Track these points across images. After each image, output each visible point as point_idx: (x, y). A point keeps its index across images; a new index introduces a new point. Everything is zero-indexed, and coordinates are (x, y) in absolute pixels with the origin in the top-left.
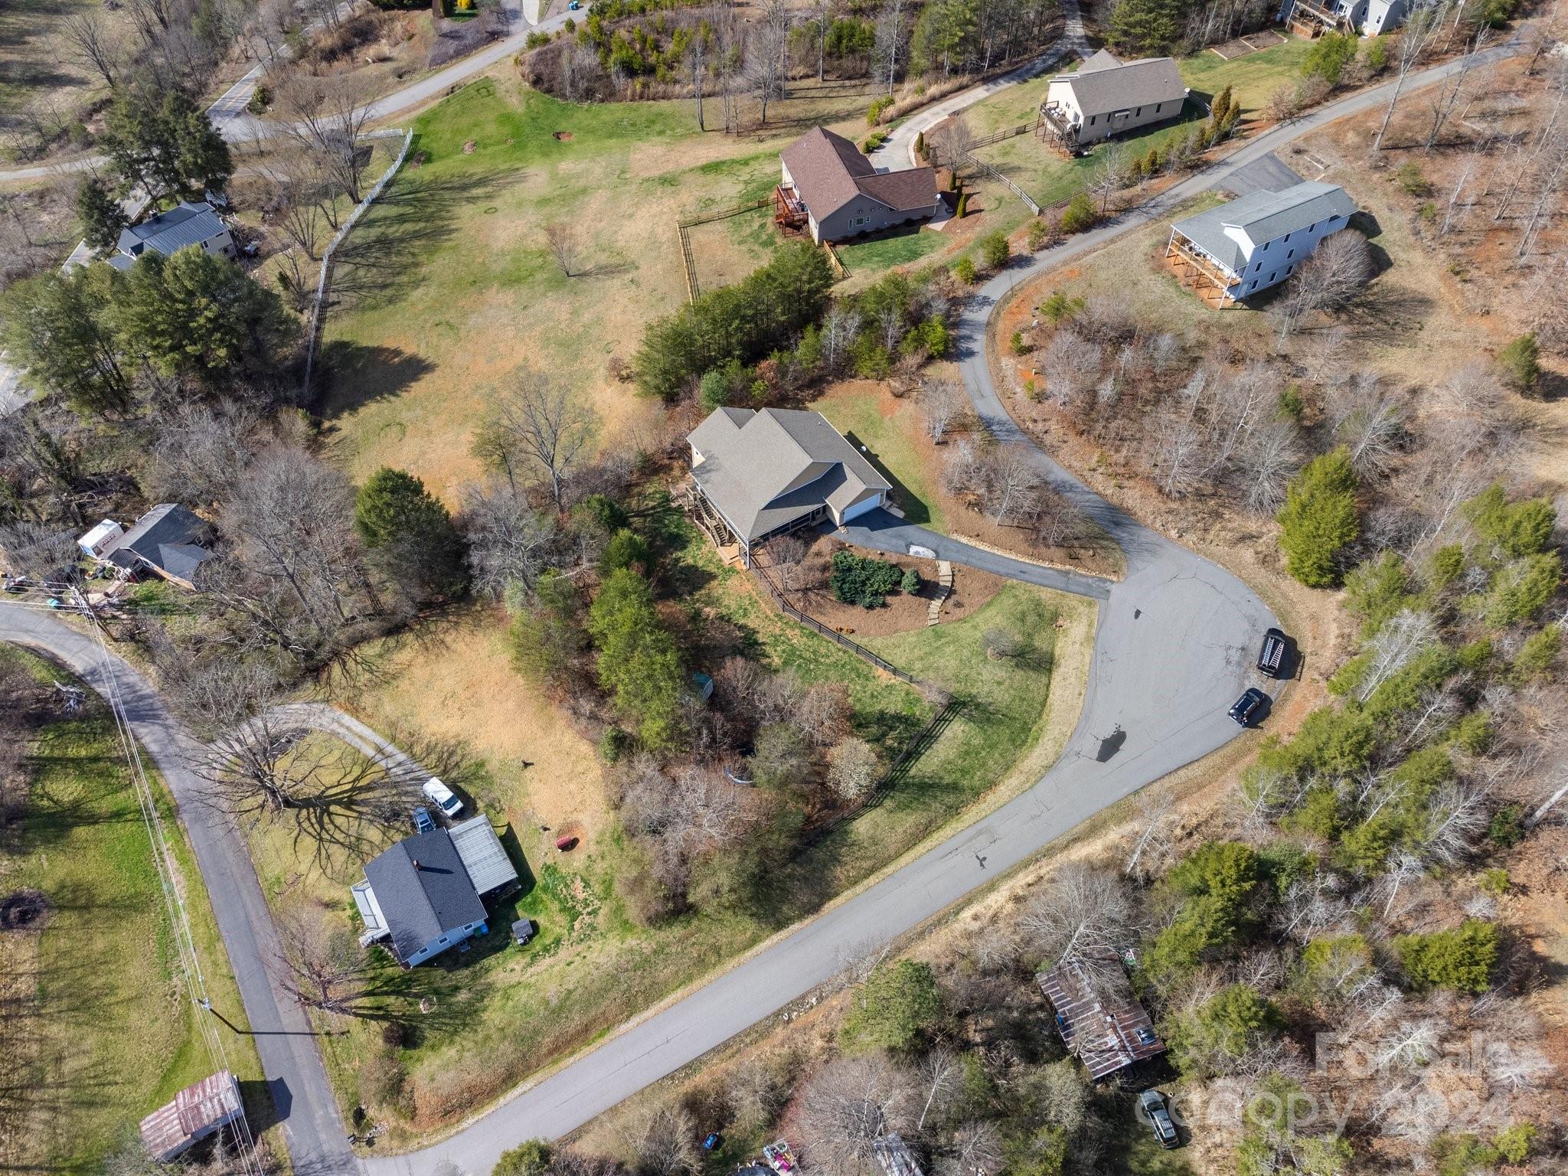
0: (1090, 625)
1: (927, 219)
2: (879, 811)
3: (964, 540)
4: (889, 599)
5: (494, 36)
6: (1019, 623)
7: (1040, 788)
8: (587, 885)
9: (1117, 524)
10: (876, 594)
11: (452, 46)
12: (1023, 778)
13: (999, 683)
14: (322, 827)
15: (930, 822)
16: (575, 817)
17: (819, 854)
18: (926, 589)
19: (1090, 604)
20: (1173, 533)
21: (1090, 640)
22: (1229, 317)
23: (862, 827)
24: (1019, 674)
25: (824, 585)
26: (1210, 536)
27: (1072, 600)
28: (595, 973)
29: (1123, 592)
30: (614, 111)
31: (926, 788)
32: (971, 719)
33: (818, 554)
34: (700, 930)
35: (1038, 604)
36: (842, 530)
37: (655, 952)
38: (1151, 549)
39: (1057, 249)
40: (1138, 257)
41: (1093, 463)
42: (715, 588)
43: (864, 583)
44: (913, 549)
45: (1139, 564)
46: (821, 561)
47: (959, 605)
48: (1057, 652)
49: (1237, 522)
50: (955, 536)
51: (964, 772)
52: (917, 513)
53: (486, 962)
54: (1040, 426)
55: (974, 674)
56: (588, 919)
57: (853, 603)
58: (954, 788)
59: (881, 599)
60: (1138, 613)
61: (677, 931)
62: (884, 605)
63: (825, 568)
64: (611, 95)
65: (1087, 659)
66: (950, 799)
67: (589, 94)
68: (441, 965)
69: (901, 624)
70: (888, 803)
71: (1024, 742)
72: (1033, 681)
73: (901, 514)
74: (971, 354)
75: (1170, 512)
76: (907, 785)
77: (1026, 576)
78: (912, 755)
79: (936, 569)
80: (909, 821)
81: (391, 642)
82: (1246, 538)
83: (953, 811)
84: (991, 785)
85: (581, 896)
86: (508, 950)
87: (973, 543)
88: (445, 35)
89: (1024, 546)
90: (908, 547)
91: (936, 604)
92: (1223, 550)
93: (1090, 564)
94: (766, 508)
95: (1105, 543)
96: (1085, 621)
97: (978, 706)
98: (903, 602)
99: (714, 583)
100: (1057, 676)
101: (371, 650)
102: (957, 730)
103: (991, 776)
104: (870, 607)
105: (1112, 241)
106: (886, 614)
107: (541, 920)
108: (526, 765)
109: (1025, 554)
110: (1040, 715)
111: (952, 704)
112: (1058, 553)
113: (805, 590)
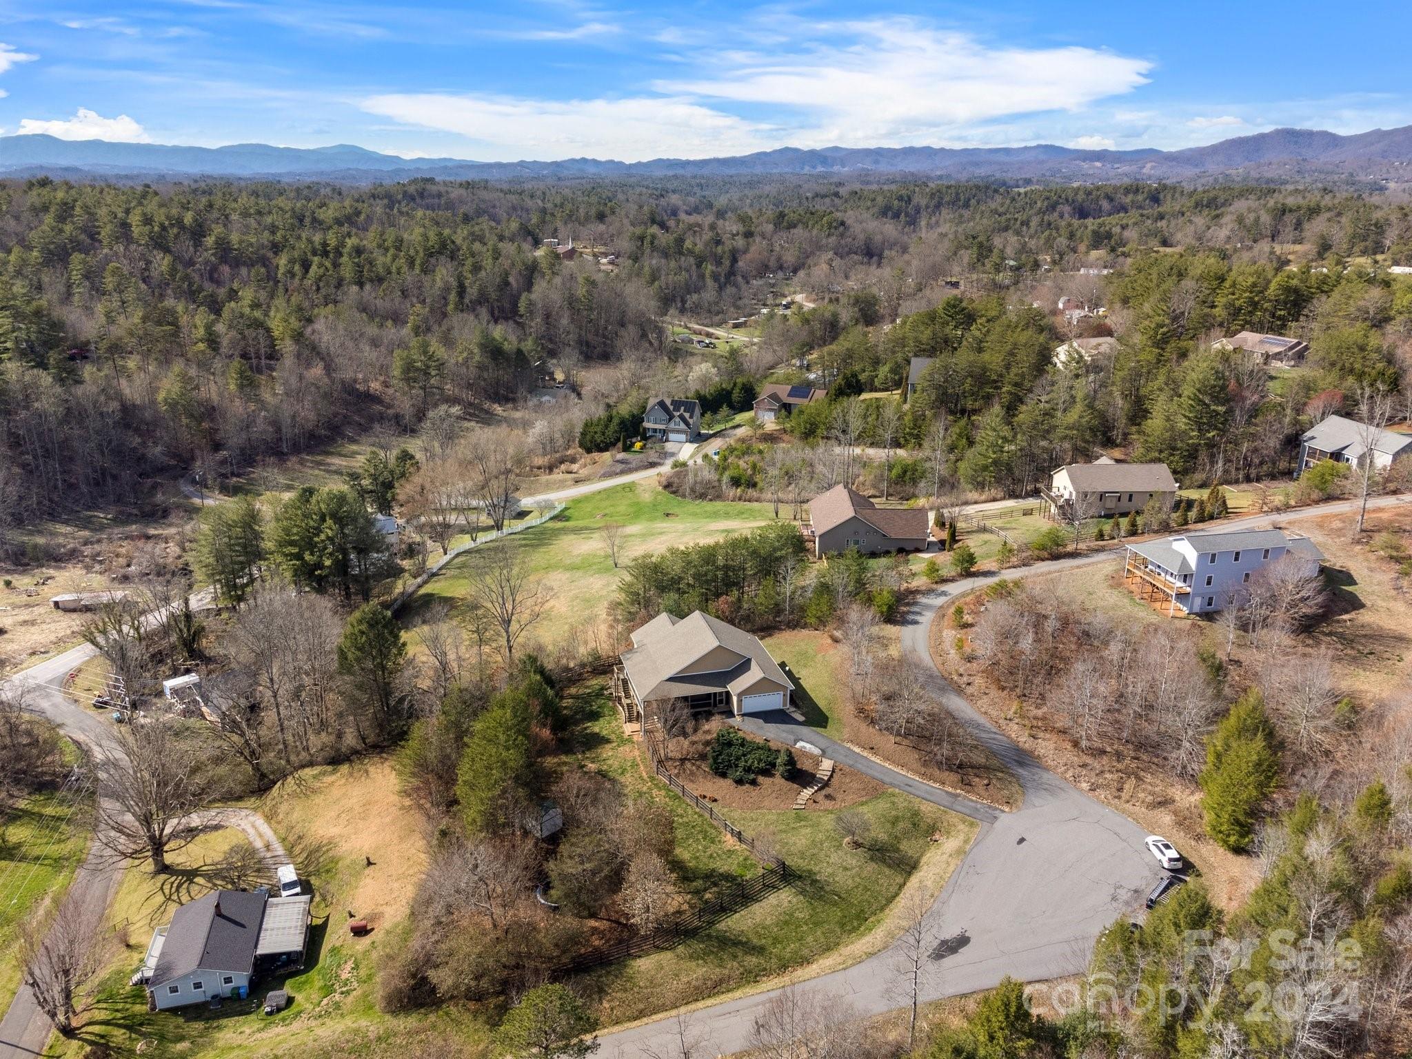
0: (966, 841)
1: (918, 550)
2: (668, 954)
3: (857, 750)
4: (761, 779)
5: (653, 465)
6: (888, 825)
7: (854, 971)
8: (356, 967)
9: (1021, 764)
10: (748, 770)
11: (620, 467)
12: (839, 960)
13: (846, 869)
14: (177, 890)
15: (721, 981)
16: (381, 909)
19: (972, 825)
20: (1085, 786)
21: (960, 852)
22: (1179, 623)
23: (645, 965)
24: (872, 867)
25: (703, 757)
26: (1125, 795)
27: (953, 817)
28: (310, 1044)
29: (1010, 821)
30: (718, 505)
31: (729, 943)
32: (803, 892)
33: (708, 732)
34: (434, 1027)
35: (916, 814)
36: (738, 719)
37: (379, 1039)
38: (1051, 790)
39: (1024, 568)
40: (1099, 577)
41: (1010, 714)
42: (606, 752)
43: (738, 759)
44: (800, 745)
45: (1037, 802)
46: (708, 737)
47: (829, 797)
48: (924, 860)
49: (1155, 783)
50: (849, 745)
51: (776, 941)
52: (817, 719)
53: (224, 1022)
54: (965, 679)
55: (822, 854)
56: (337, 997)
57: (724, 775)
58: (760, 950)
59: (752, 776)
60: (1022, 840)
61: (410, 1022)
62: (754, 783)
63: (707, 743)
64: (719, 497)
65: (951, 868)
66: (752, 961)
67: (702, 496)
68: (184, 1015)
69: (766, 803)
70: (680, 949)
71: (855, 929)
72: (886, 878)
73: (801, 718)
74: (916, 623)
75: (1084, 766)
76: (709, 936)
77: (909, 789)
78: (723, 909)
79: (818, 764)
80: (699, 972)
81: (330, 768)
82: (1165, 803)
83: (751, 977)
84: (805, 961)
85: (345, 975)
86: (253, 1017)
87: (865, 754)
88: (617, 461)
89: (917, 766)
90: (796, 741)
91: (808, 792)
92: (1141, 810)
93: (983, 792)
94: (671, 679)
95: (1000, 775)
96: (962, 837)
97: (814, 882)
98: (775, 783)
99: (608, 746)
100: (914, 880)
101: (308, 772)
102: (783, 899)
103: (805, 952)
104: (739, 782)
105: (1078, 567)
106: (754, 792)
107: (299, 998)
108: (369, 863)
109: (916, 772)
110: (882, 909)
111: (785, 875)
112: (954, 777)
113: (683, 760)
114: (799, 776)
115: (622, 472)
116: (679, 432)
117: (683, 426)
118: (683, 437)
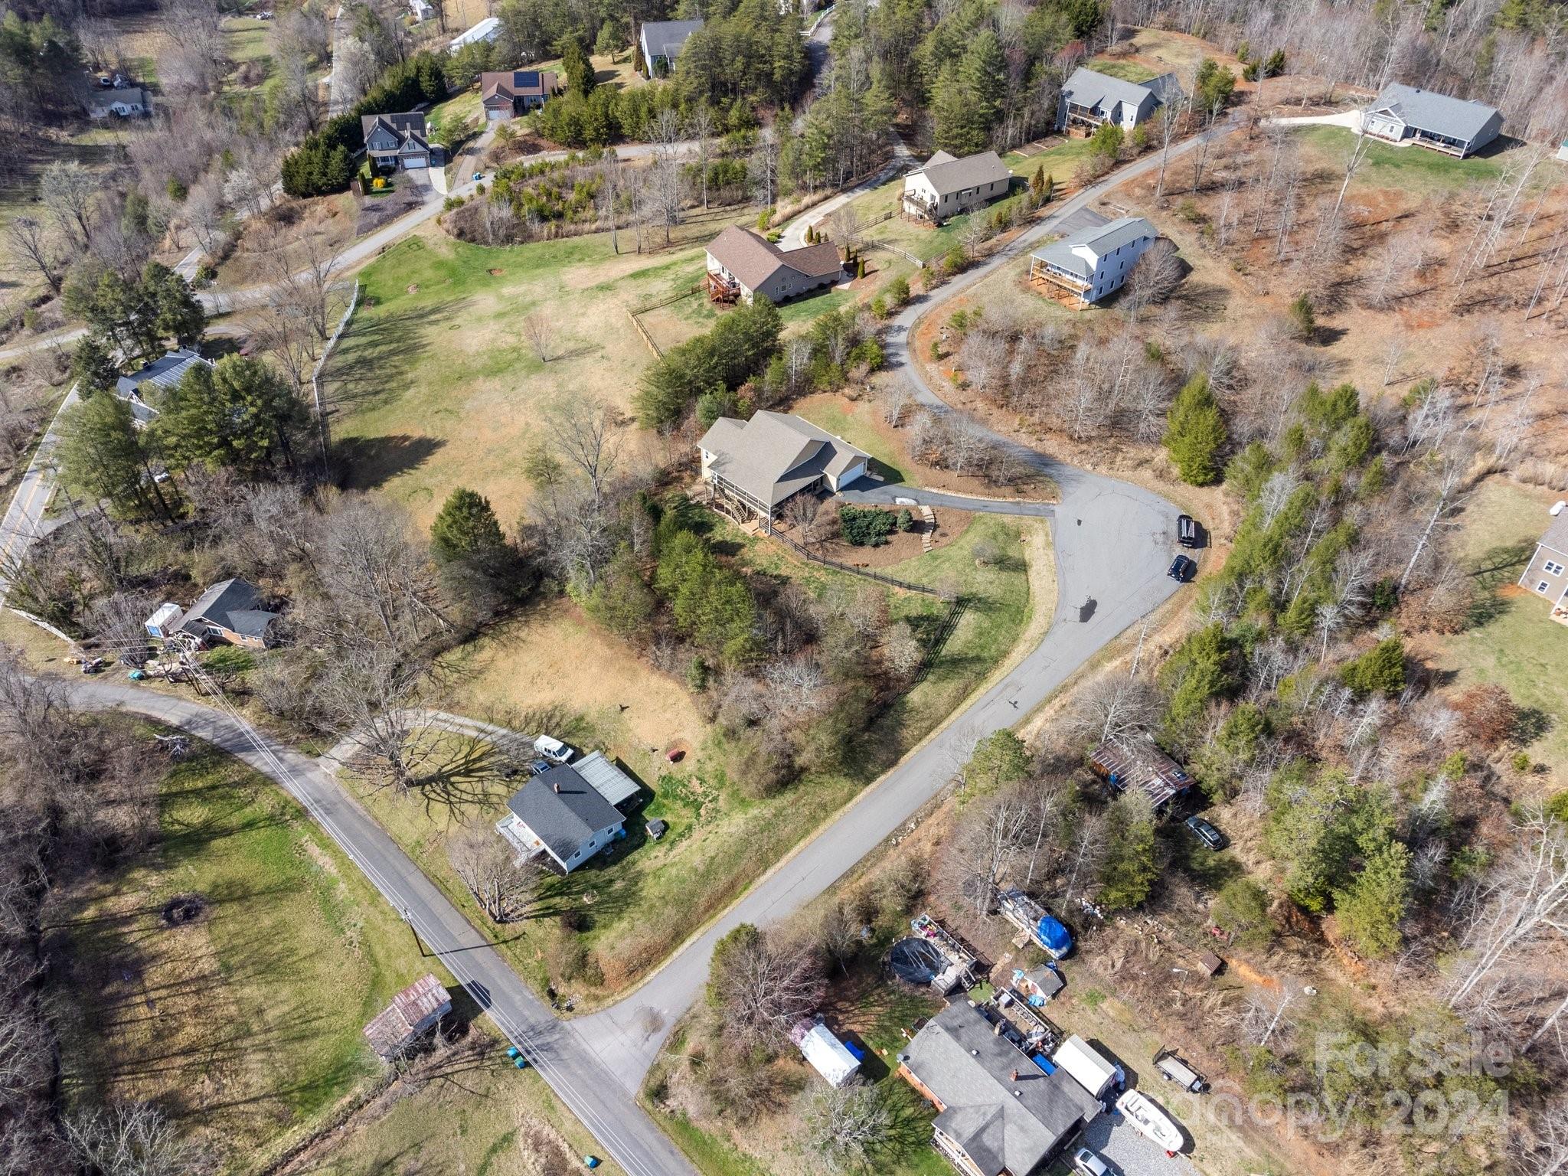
0: (1047, 535)
1: (835, 283)
2: (925, 683)
3: (935, 491)
4: (889, 538)
5: (410, 206)
6: (993, 541)
7: (1044, 648)
8: (702, 781)
9: (1046, 465)
10: (879, 534)
11: (375, 217)
12: (1028, 644)
13: (991, 583)
14: (448, 794)
15: (966, 687)
16: (677, 736)
17: (887, 722)
18: (917, 527)
19: (1042, 521)
20: (1089, 467)
21: (1049, 544)
22: (1088, 315)
23: (915, 697)
24: (1004, 575)
25: (836, 535)
26: (1116, 467)
27: (1028, 520)
28: (731, 840)
29: (1064, 510)
30: (533, 249)
31: (957, 663)
32: (977, 609)
33: (826, 513)
34: (807, 793)
35: (1003, 526)
36: (839, 495)
37: (775, 815)
38: (1076, 479)
39: (945, 287)
40: (1009, 284)
41: (1016, 426)
42: (747, 553)
43: (868, 527)
44: (898, 501)
45: (1070, 490)
46: (830, 517)
47: (944, 535)
48: (1027, 558)
49: (1132, 452)
50: (927, 489)
51: (982, 648)
52: (893, 476)
53: (630, 858)
54: (969, 405)
55: (970, 579)
56: (710, 806)
57: (862, 544)
58: (978, 659)
59: (883, 538)
60: (1079, 522)
61: (789, 796)
62: (887, 543)
63: (834, 522)
64: (529, 237)
65: (1052, 557)
66: (978, 668)
67: (509, 239)
68: (592, 867)
69: (903, 554)
70: (931, 677)
71: (1021, 621)
72: (1017, 579)
73: (881, 479)
74: (901, 364)
75: (1082, 452)
76: (942, 662)
77: (989, 509)
78: (940, 641)
79: (920, 512)
80: (951, 687)
81: (469, 647)
82: (1142, 463)
83: (981, 676)
84: (1005, 654)
85: (700, 790)
86: (647, 846)
87: (942, 492)
88: (367, 209)
89: (981, 489)
90: (894, 498)
91: (926, 536)
92: (1128, 473)
93: (1034, 495)
94: (779, 480)
95: (1039, 478)
96: (1042, 533)
97: (980, 600)
98: (901, 538)
99: (744, 550)
100: (1032, 573)
101: (453, 656)
102: (969, 619)
103: (1003, 647)
104: (876, 545)
105: (986, 276)
106: (890, 549)
107: (668, 818)
108: (623, 709)
109: (982, 494)
110: (1027, 601)
111: (961, 602)
112: (1008, 490)
113: (821, 542)
116: (416, 155)
117: (419, 148)
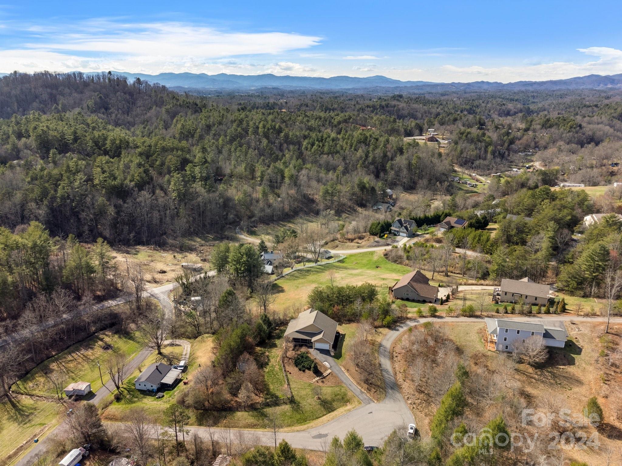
0: (354, 408)
1: (430, 302)
2: (247, 413)
3: (343, 369)
4: (307, 371)
5: (388, 245)
6: (334, 396)
8: (179, 392)
10: (304, 367)
11: (376, 244)
13: (310, 405)
14: (159, 360)
15: (256, 425)
16: (194, 379)
17: (224, 413)
19: (360, 403)
20: (409, 402)
21: (349, 410)
22: (489, 353)
23: (239, 414)
24: (319, 406)
25: (295, 359)
27: (356, 399)
29: (374, 406)
30: (398, 266)
31: (264, 415)
32: (293, 408)
33: (301, 351)
35: (345, 395)
36: (313, 349)
38: (395, 400)
39: (455, 318)
40: (477, 328)
42: (274, 350)
43: (303, 362)
44: (325, 363)
45: (387, 402)
46: (300, 353)
47: (323, 382)
48: (338, 410)
50: (341, 367)
52: (338, 356)
54: (397, 354)
55: (306, 398)
56: (171, 399)
57: (297, 366)
58: (271, 420)
59: (304, 369)
60: (371, 413)
62: (304, 371)
64: (401, 263)
65: (342, 414)
66: (266, 422)
67: (395, 261)
68: (140, 392)
69: (305, 378)
70: (251, 413)
71: (301, 423)
72: (321, 411)
73: (333, 354)
74: (397, 330)
75: (414, 395)
76: (260, 412)
77: (350, 387)
78: (270, 406)
79: (326, 370)
80: (252, 420)
83: (264, 426)
86: (152, 397)
87: (344, 371)
88: (376, 242)
89: (358, 379)
90: (325, 361)
91: (317, 379)
93: (372, 394)
94: (297, 332)
95: (381, 390)
96: (354, 406)
97: (298, 406)
98: (309, 373)
99: (274, 348)
100: (330, 414)
101: (207, 335)
102: (287, 408)
103: (283, 425)
104: (300, 370)
105: (475, 322)
106: (303, 374)
107: (166, 396)
108: (200, 366)
109: (356, 381)
110: (313, 420)
111: (292, 401)
112: (366, 386)
113: (290, 358)
114: (317, 373)
115: (375, 246)
116: (403, 232)
117: (405, 230)
118: (405, 235)
